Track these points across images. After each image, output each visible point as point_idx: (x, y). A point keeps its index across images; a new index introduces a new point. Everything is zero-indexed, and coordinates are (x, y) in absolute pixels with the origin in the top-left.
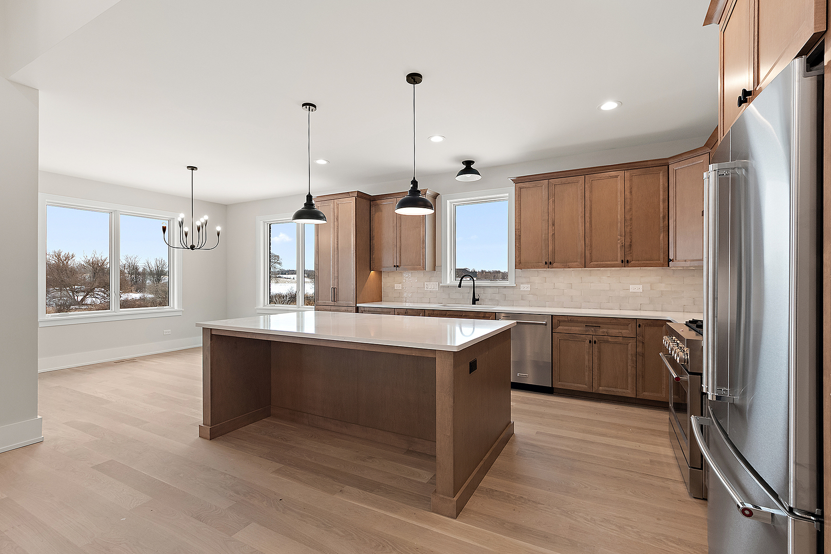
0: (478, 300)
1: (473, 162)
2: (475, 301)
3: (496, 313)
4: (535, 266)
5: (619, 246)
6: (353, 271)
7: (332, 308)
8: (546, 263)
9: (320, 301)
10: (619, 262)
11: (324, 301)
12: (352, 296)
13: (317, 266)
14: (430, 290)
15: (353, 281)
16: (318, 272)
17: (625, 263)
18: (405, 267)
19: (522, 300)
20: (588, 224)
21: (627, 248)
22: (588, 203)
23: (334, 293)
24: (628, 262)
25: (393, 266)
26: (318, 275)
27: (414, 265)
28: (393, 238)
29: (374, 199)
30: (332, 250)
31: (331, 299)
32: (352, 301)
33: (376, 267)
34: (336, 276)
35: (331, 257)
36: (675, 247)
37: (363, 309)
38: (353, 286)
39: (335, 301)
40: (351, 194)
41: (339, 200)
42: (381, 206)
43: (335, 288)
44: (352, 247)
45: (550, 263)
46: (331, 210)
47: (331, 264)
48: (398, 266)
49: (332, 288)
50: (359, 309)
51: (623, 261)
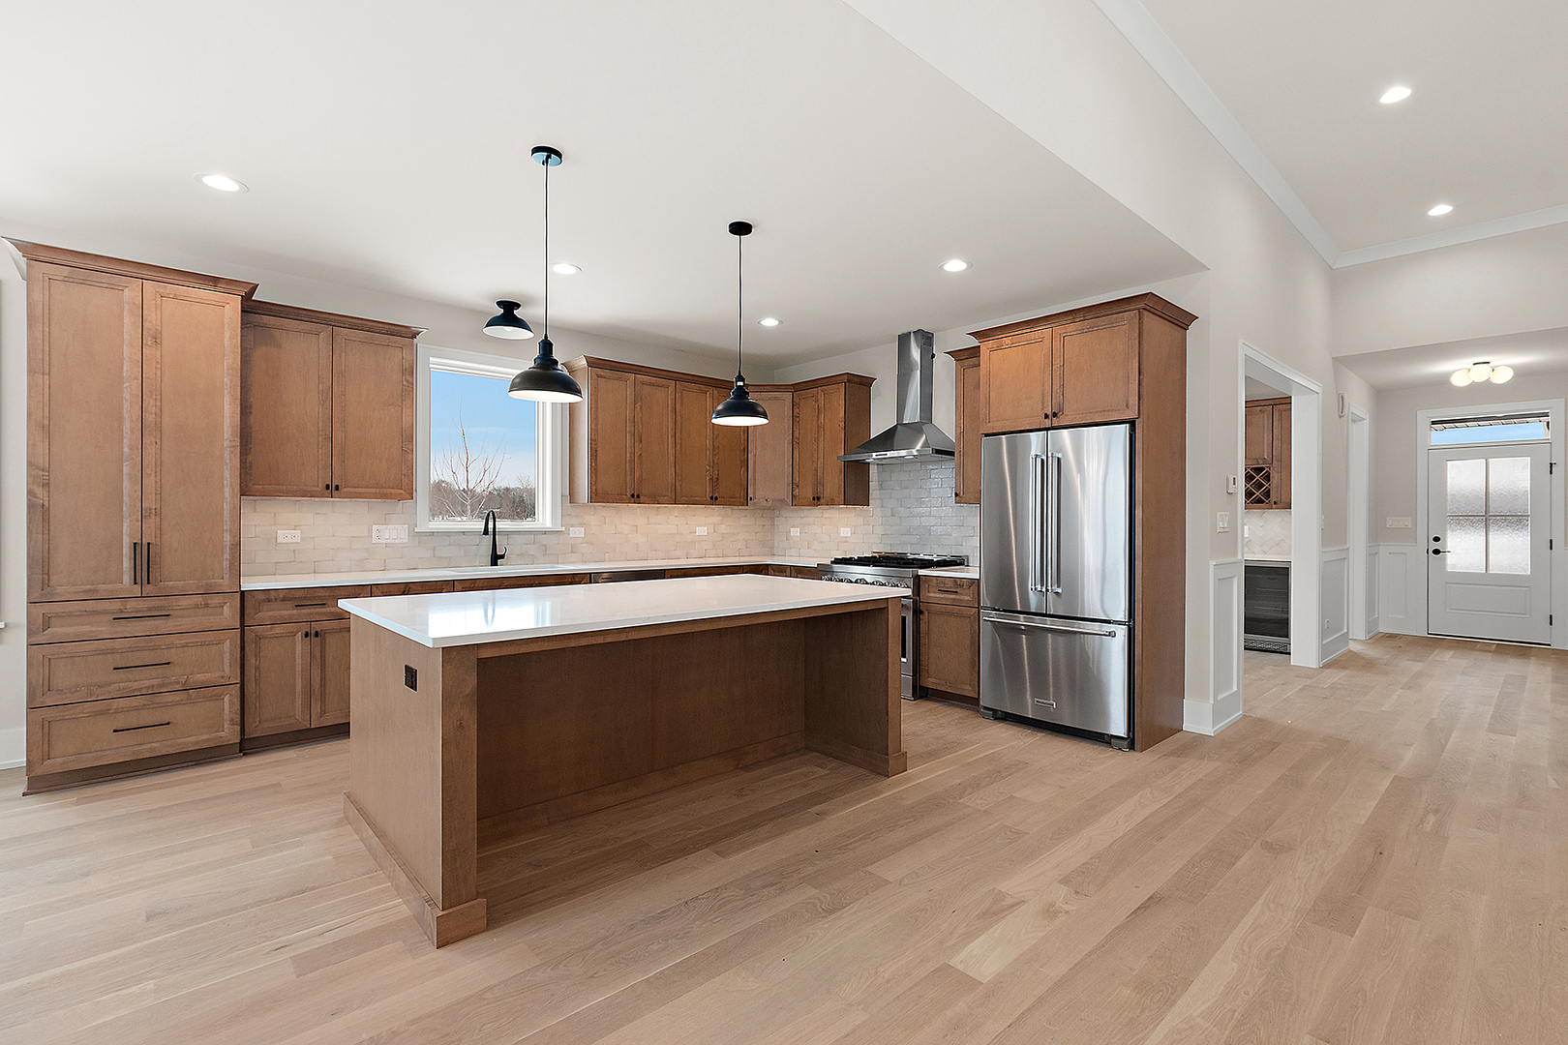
0: (502, 557)
1: (518, 306)
2: (495, 559)
3: (591, 574)
4: (618, 499)
5: (707, 479)
6: (227, 495)
7: (131, 605)
8: (633, 496)
9: (60, 589)
10: (709, 499)
11: (88, 587)
12: (226, 564)
13: (41, 473)
14: (386, 541)
15: (229, 523)
16: (46, 494)
17: (714, 500)
18: (356, 490)
19: (572, 552)
20: (678, 447)
21: (715, 481)
22: (678, 418)
23: (145, 560)
24: (716, 498)
25: (322, 485)
26: (46, 504)
27: (382, 487)
28: (321, 419)
29: (252, 308)
30: (132, 430)
31: (127, 579)
32: (226, 576)
33: (260, 487)
34: (151, 509)
35: (126, 450)
36: (754, 484)
37: (262, 597)
38: (227, 537)
39: (148, 583)
40: (226, 284)
41: (166, 287)
42: (278, 332)
43: (149, 544)
44: (225, 429)
45: (638, 496)
46: (126, 307)
47: (126, 470)
48: (337, 488)
49: (135, 544)
50: (247, 597)
51: (712, 498)
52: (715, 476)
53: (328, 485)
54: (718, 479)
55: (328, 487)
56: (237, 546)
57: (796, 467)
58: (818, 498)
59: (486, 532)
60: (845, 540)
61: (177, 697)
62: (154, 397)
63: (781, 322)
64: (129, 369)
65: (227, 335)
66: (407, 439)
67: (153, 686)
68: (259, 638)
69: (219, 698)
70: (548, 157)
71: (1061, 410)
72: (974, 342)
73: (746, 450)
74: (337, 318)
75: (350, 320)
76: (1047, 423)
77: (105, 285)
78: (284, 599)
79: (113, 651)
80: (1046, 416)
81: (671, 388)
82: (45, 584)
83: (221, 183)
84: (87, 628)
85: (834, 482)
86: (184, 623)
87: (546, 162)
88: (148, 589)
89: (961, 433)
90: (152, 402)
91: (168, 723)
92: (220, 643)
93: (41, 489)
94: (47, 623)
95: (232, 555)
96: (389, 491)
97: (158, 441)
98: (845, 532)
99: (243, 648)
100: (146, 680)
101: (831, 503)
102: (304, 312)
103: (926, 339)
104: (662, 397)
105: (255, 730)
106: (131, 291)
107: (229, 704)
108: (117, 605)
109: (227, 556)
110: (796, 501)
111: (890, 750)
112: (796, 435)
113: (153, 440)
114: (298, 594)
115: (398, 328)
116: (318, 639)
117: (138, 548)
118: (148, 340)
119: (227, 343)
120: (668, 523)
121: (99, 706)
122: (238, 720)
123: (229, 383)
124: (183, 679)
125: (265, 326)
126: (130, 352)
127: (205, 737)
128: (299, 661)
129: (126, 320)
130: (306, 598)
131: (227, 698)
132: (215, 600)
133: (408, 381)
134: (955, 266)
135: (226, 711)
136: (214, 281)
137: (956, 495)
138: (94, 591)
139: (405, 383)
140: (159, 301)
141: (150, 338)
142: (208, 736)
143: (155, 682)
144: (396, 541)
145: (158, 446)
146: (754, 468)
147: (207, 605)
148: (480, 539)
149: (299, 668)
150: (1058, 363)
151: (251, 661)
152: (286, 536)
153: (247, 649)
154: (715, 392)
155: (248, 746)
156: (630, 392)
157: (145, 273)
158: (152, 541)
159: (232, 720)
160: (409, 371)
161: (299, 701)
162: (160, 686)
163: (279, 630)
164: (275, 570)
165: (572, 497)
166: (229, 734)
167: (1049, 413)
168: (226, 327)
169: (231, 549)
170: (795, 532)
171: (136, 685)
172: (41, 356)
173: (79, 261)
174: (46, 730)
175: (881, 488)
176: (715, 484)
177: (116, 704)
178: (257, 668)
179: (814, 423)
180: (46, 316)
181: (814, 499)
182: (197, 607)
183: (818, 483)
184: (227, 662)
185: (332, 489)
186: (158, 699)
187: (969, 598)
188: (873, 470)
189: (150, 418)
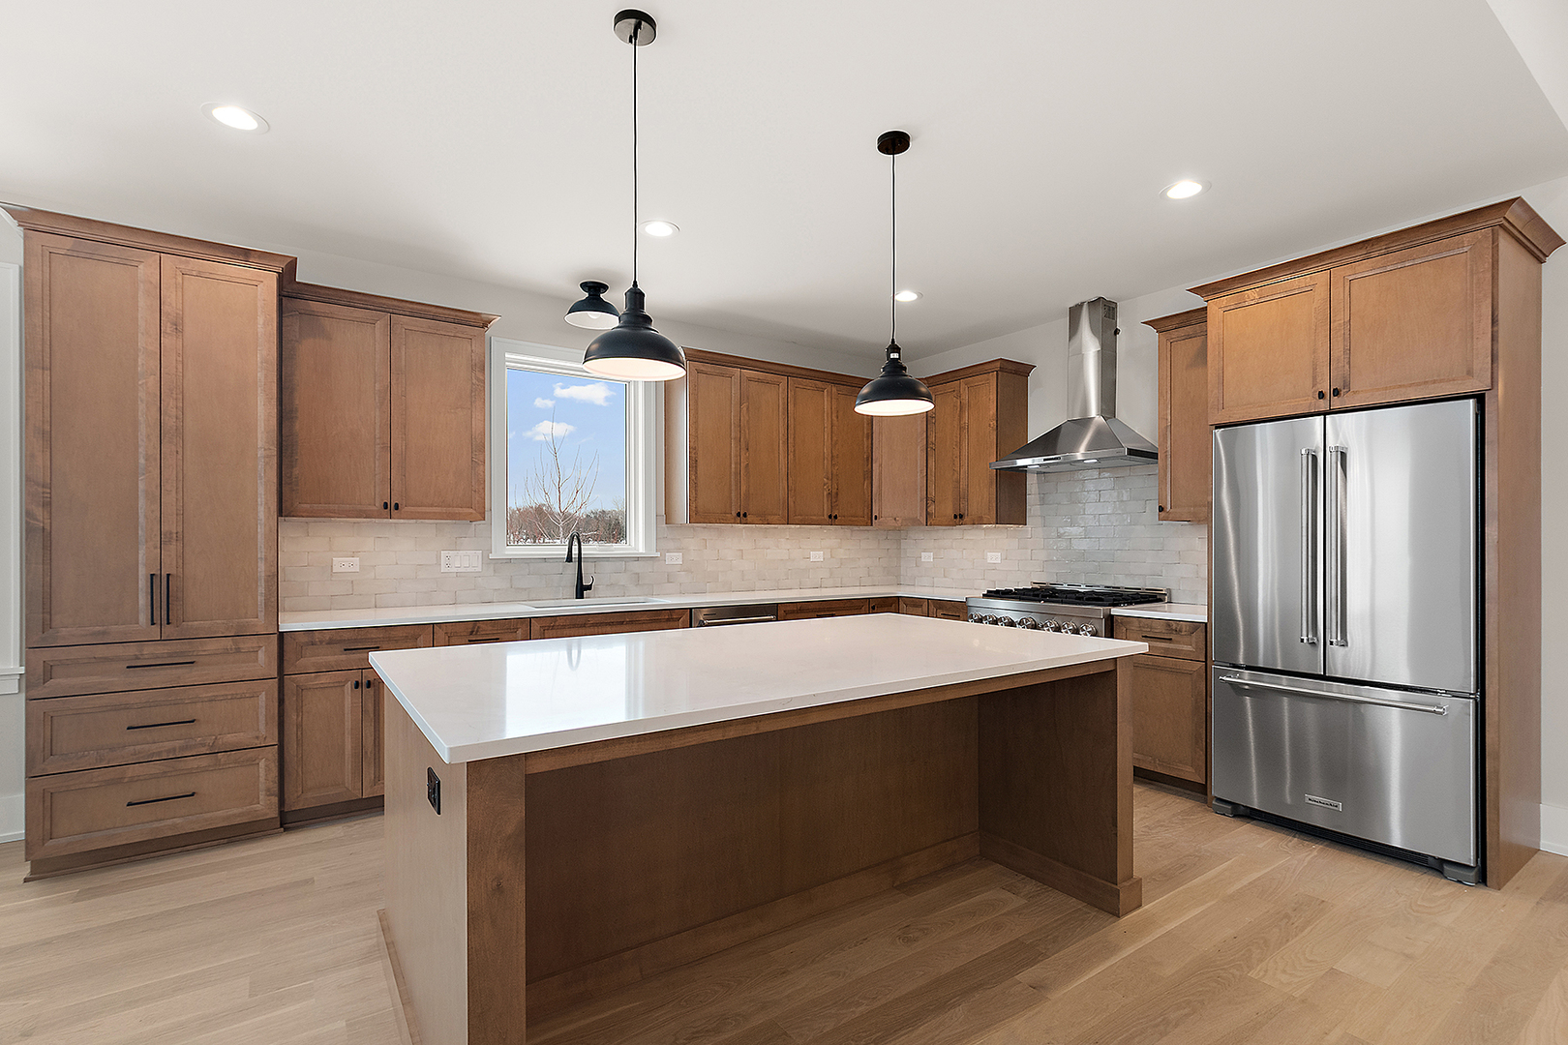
0: (589, 588)
1: (605, 287)
2: (581, 590)
3: (691, 609)
4: (722, 518)
5: (825, 493)
6: (261, 515)
7: (148, 650)
8: (739, 514)
9: (64, 631)
10: (826, 517)
11: (97, 628)
12: (261, 599)
13: (40, 490)
14: (456, 570)
15: (263, 550)
16: (47, 516)
17: (833, 519)
18: (419, 509)
19: (669, 582)
20: (791, 456)
21: (834, 496)
22: (791, 422)
23: (165, 596)
24: (836, 517)
25: (379, 504)
26: (48, 527)
27: (450, 506)
28: (378, 424)
29: (291, 291)
30: (148, 436)
31: (143, 617)
32: (261, 615)
33: (308, 506)
34: (171, 533)
35: (142, 461)
36: (880, 500)
37: (304, 639)
38: (262, 566)
39: (168, 623)
40: (259, 257)
41: (188, 262)
42: (326, 322)
43: (168, 575)
44: (259, 436)
45: (745, 515)
46: (141, 287)
47: (141, 486)
48: (397, 507)
49: (152, 575)
50: (287, 639)
51: (830, 517)
52: (834, 491)
53: (386, 504)
54: (837, 493)
55: (386, 506)
56: (274, 578)
57: (931, 478)
58: (961, 516)
59: (569, 559)
60: (994, 568)
61: (204, 762)
62: (174, 396)
63: (920, 295)
64: (145, 363)
65: (261, 320)
66: (477, 449)
67: (174, 750)
68: (301, 690)
69: (253, 762)
70: (637, 27)
71: (1347, 385)
72: (1198, 302)
73: (870, 459)
74: (395, 303)
75: (411, 306)
76: (1323, 405)
77: (115, 260)
78: (331, 642)
79: (127, 707)
80: (1321, 395)
81: (783, 385)
82: (47, 625)
83: (235, 117)
84: (95, 679)
85: (982, 494)
86: (213, 673)
87: (633, 38)
88: (168, 630)
89: (1167, 429)
90: (172, 403)
91: (192, 795)
92: (254, 696)
93: (41, 509)
94: (48, 673)
95: (268, 588)
96: (457, 510)
97: (180, 451)
98: (994, 557)
99: (281, 701)
100: (167, 741)
101: (978, 521)
102: (357, 296)
103: (1105, 312)
104: (772, 396)
105: (297, 801)
106: (146, 268)
107: (265, 770)
108: (131, 650)
109: (261, 590)
110: (930, 520)
111: (1119, 877)
112: (932, 439)
113: (174, 448)
114: (346, 635)
115: (466, 315)
116: (371, 691)
117: (156, 581)
118: (167, 327)
119: (260, 329)
120: (778, 547)
121: (111, 773)
122: (276, 789)
123: (263, 379)
124: (210, 741)
125: (312, 314)
126: (146, 341)
127: (235, 811)
128: (348, 717)
129: (141, 303)
130: (356, 641)
131: (262, 764)
132: (247, 644)
133: (478, 379)
134: (1185, 189)
135: (262, 779)
136: (245, 254)
137: (1161, 509)
138: (104, 633)
139: (474, 381)
140: (180, 279)
141: (170, 323)
142: (240, 810)
143: (177, 744)
144: (469, 570)
145: (180, 457)
146: (880, 479)
147: (238, 650)
148: (564, 567)
149: (348, 725)
150: (1339, 319)
151: (292, 717)
152: (344, 564)
153: (287, 702)
154: (834, 389)
155: (288, 820)
156: (735, 391)
157: (163, 244)
158: (173, 571)
159: (268, 790)
160: (480, 367)
161: (348, 767)
162: (182, 748)
163: (324, 679)
164: (330, 605)
165: (668, 516)
166: (265, 806)
167: (1326, 390)
168: (259, 310)
169: (266, 581)
170: (927, 557)
171: (154, 748)
172: (40, 348)
173: (85, 232)
174: (48, 803)
175: (1043, 502)
176: (834, 500)
177: (131, 771)
178: (299, 726)
179: (956, 423)
180: (47, 298)
181: (955, 517)
182: (226, 652)
183: (961, 497)
184: (262, 718)
185: (391, 509)
186: (181, 764)
187: (1189, 648)
188: (1032, 481)
189: (170, 422)
